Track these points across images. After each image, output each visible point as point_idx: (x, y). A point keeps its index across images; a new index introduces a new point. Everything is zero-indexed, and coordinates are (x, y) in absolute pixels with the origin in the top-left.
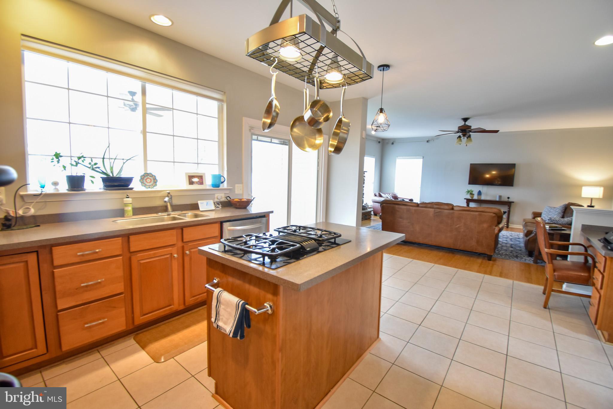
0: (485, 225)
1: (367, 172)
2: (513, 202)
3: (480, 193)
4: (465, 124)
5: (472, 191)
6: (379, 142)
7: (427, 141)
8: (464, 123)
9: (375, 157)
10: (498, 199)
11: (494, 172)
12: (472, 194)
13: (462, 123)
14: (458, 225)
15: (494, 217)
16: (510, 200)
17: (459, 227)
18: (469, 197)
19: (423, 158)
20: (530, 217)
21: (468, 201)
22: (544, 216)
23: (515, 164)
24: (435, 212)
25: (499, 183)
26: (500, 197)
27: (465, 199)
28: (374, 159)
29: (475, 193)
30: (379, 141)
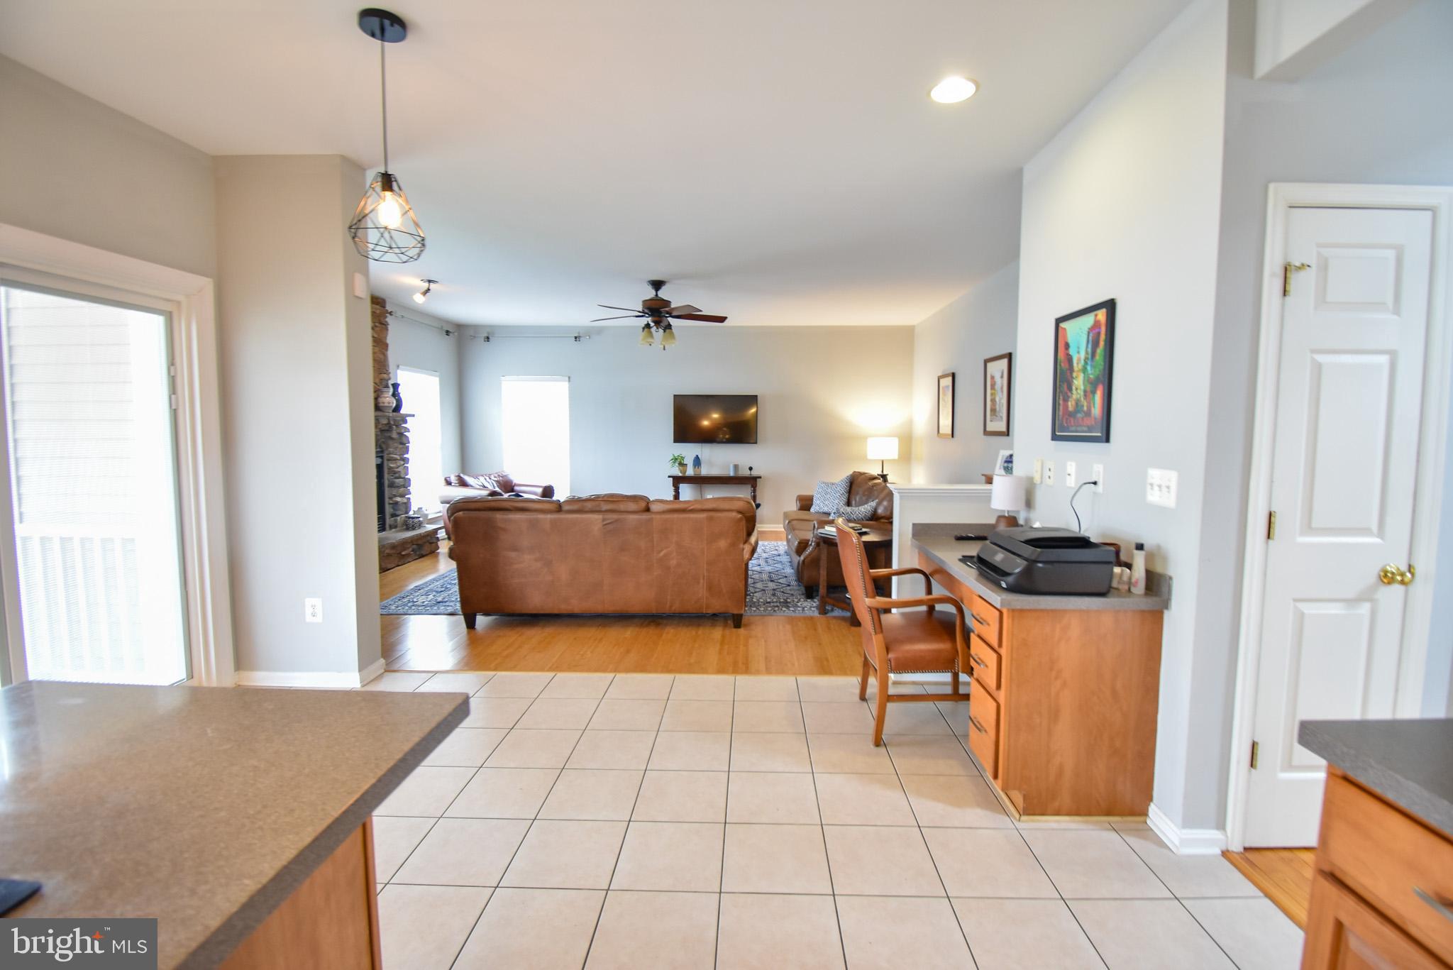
0: (723, 544)
1: (413, 416)
2: (760, 477)
3: (697, 462)
4: (657, 295)
5: (683, 458)
6: (448, 333)
7: (576, 338)
8: (654, 293)
9: (437, 374)
10: (732, 474)
11: (715, 416)
12: (682, 465)
13: (650, 293)
14: (662, 550)
15: (740, 520)
16: (754, 473)
17: (665, 555)
18: (677, 472)
19: (569, 381)
20: (793, 506)
21: (677, 481)
22: (818, 502)
23: (756, 396)
24: (605, 523)
25: (727, 436)
26: (736, 467)
27: (669, 477)
28: (437, 379)
29: (689, 461)
30: (446, 328)
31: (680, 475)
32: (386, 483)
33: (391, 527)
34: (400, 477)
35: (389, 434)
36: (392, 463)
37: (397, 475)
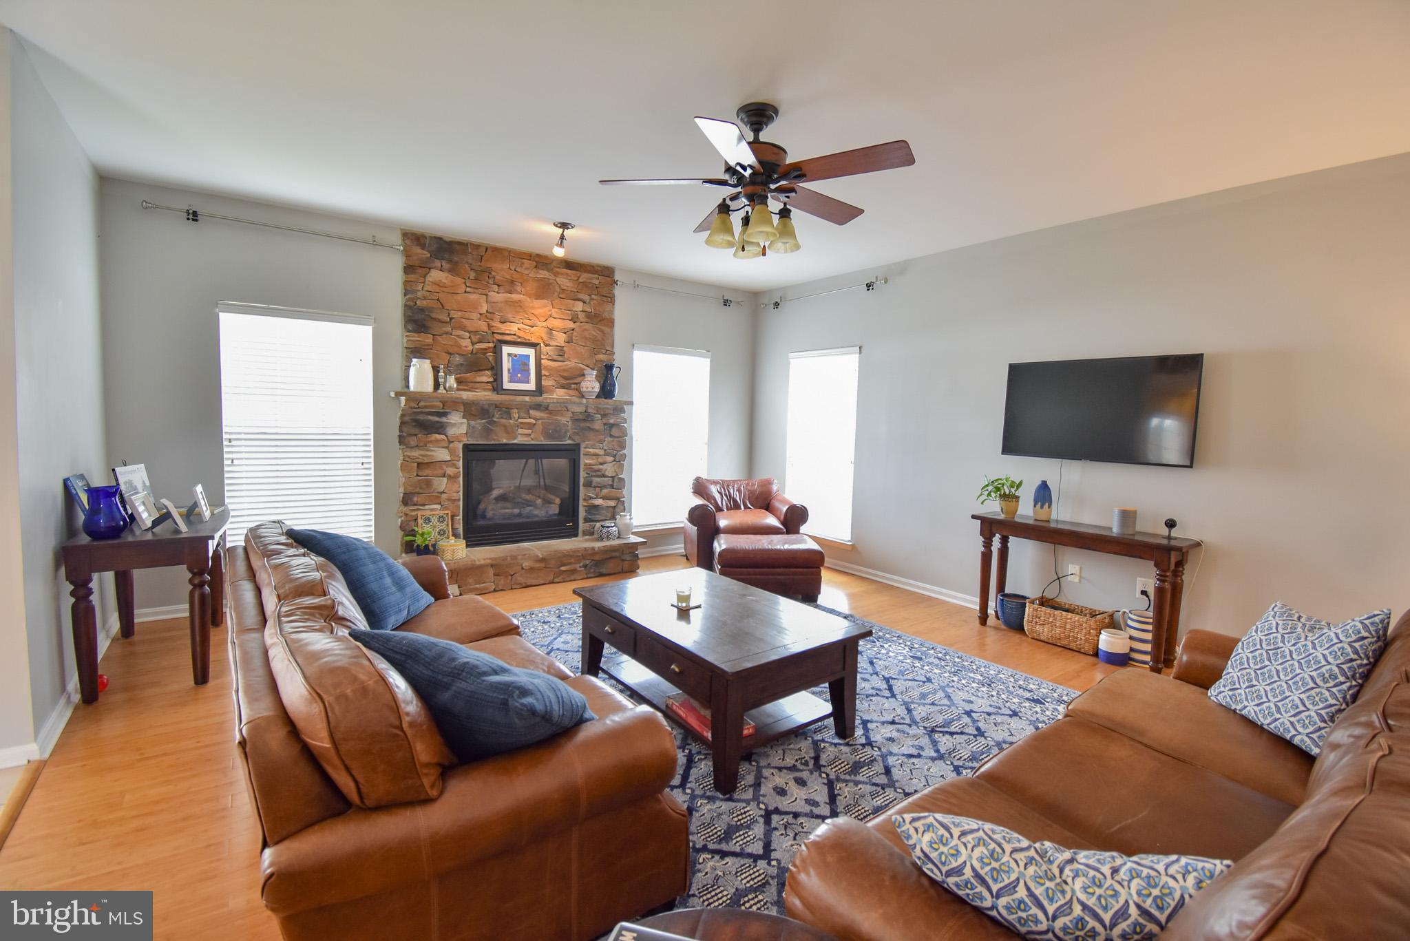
3: (1043, 494)
5: (1013, 484)
6: (726, 303)
7: (869, 286)
9: (710, 353)
10: (1116, 530)
12: (1010, 498)
18: (993, 508)
19: (860, 353)
21: (993, 527)
23: (1200, 356)
26: (1127, 517)
27: (974, 517)
28: (707, 361)
29: (1026, 493)
30: (724, 297)
31: (1002, 516)
32: (582, 481)
33: (585, 533)
34: (604, 476)
35: (588, 425)
36: (589, 459)
37: (599, 473)
